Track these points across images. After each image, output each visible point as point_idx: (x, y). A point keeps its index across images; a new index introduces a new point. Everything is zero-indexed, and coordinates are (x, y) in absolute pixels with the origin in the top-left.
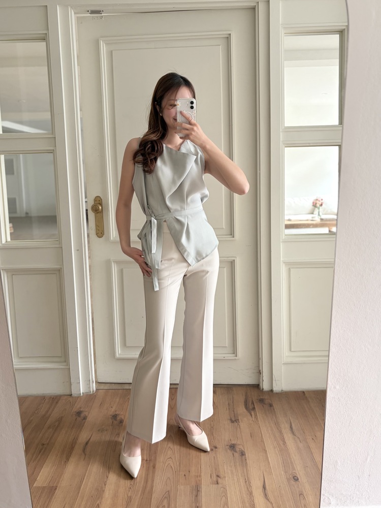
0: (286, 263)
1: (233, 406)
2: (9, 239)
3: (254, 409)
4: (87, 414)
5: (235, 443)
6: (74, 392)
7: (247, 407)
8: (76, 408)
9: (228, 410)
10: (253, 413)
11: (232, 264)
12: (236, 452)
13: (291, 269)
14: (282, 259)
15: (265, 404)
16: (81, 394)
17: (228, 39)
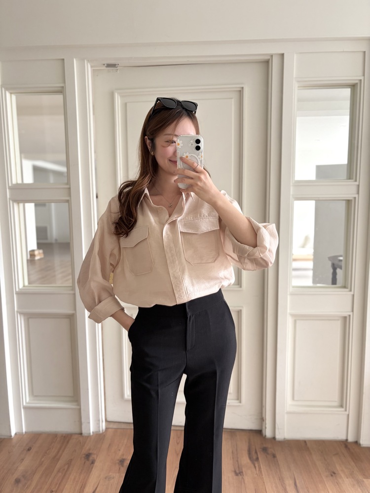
0: (293, 315)
1: (237, 454)
2: (26, 283)
3: (257, 459)
4: (95, 456)
6: (84, 431)
7: (250, 458)
8: (85, 451)
9: (232, 459)
10: (257, 465)
11: (239, 313)
13: (298, 322)
14: (288, 311)
15: (268, 454)
16: (91, 434)
17: (241, 92)
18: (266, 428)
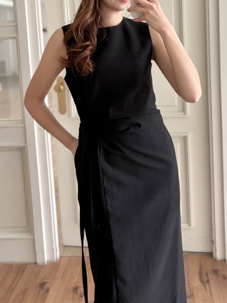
3: (208, 281)
4: (49, 285)
6: (39, 261)
7: (201, 280)
10: (207, 287)
11: (185, 139)
15: (219, 276)
16: (46, 263)
18: (216, 250)
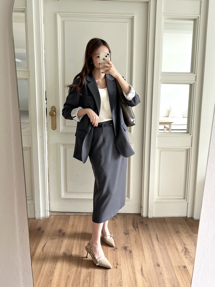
0: (159, 148)
1: (126, 225)
3: (137, 227)
4: (44, 229)
5: (127, 246)
6: (37, 217)
7: (134, 227)
8: (37, 226)
9: (123, 228)
10: (137, 230)
12: (127, 251)
13: (161, 152)
14: (156, 146)
15: (144, 224)
16: (41, 218)
17: (132, 19)
18: (143, 212)
